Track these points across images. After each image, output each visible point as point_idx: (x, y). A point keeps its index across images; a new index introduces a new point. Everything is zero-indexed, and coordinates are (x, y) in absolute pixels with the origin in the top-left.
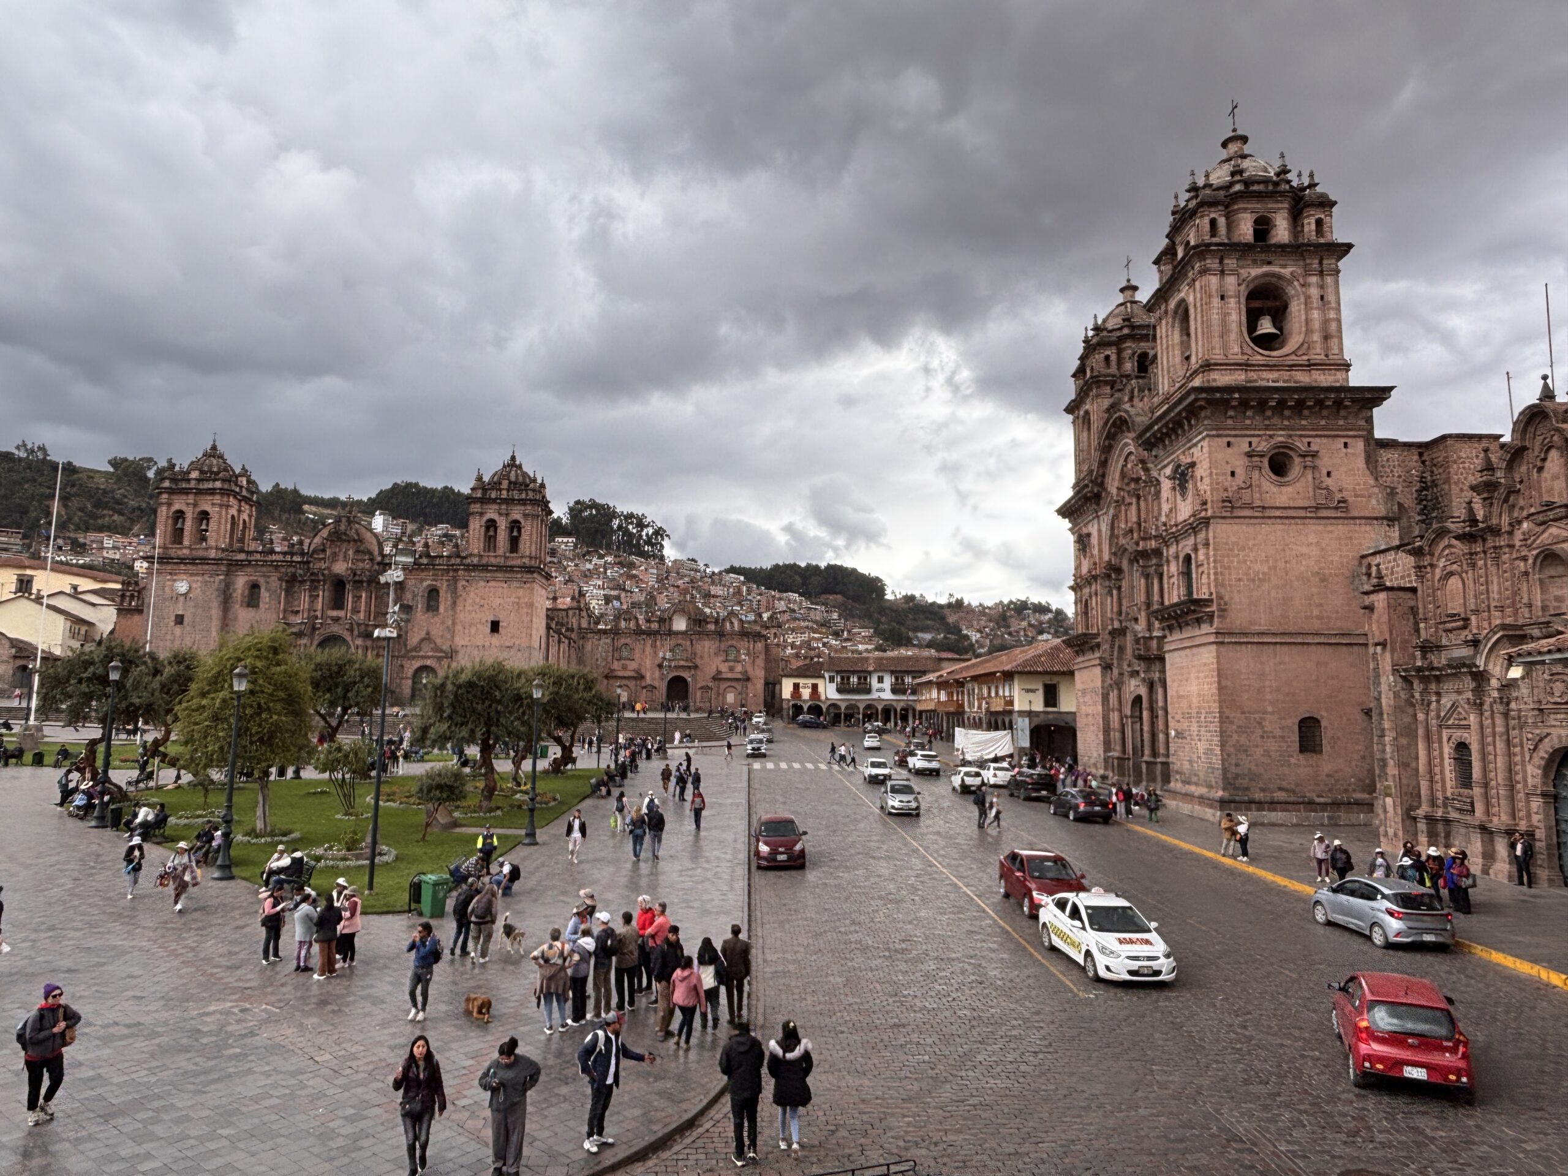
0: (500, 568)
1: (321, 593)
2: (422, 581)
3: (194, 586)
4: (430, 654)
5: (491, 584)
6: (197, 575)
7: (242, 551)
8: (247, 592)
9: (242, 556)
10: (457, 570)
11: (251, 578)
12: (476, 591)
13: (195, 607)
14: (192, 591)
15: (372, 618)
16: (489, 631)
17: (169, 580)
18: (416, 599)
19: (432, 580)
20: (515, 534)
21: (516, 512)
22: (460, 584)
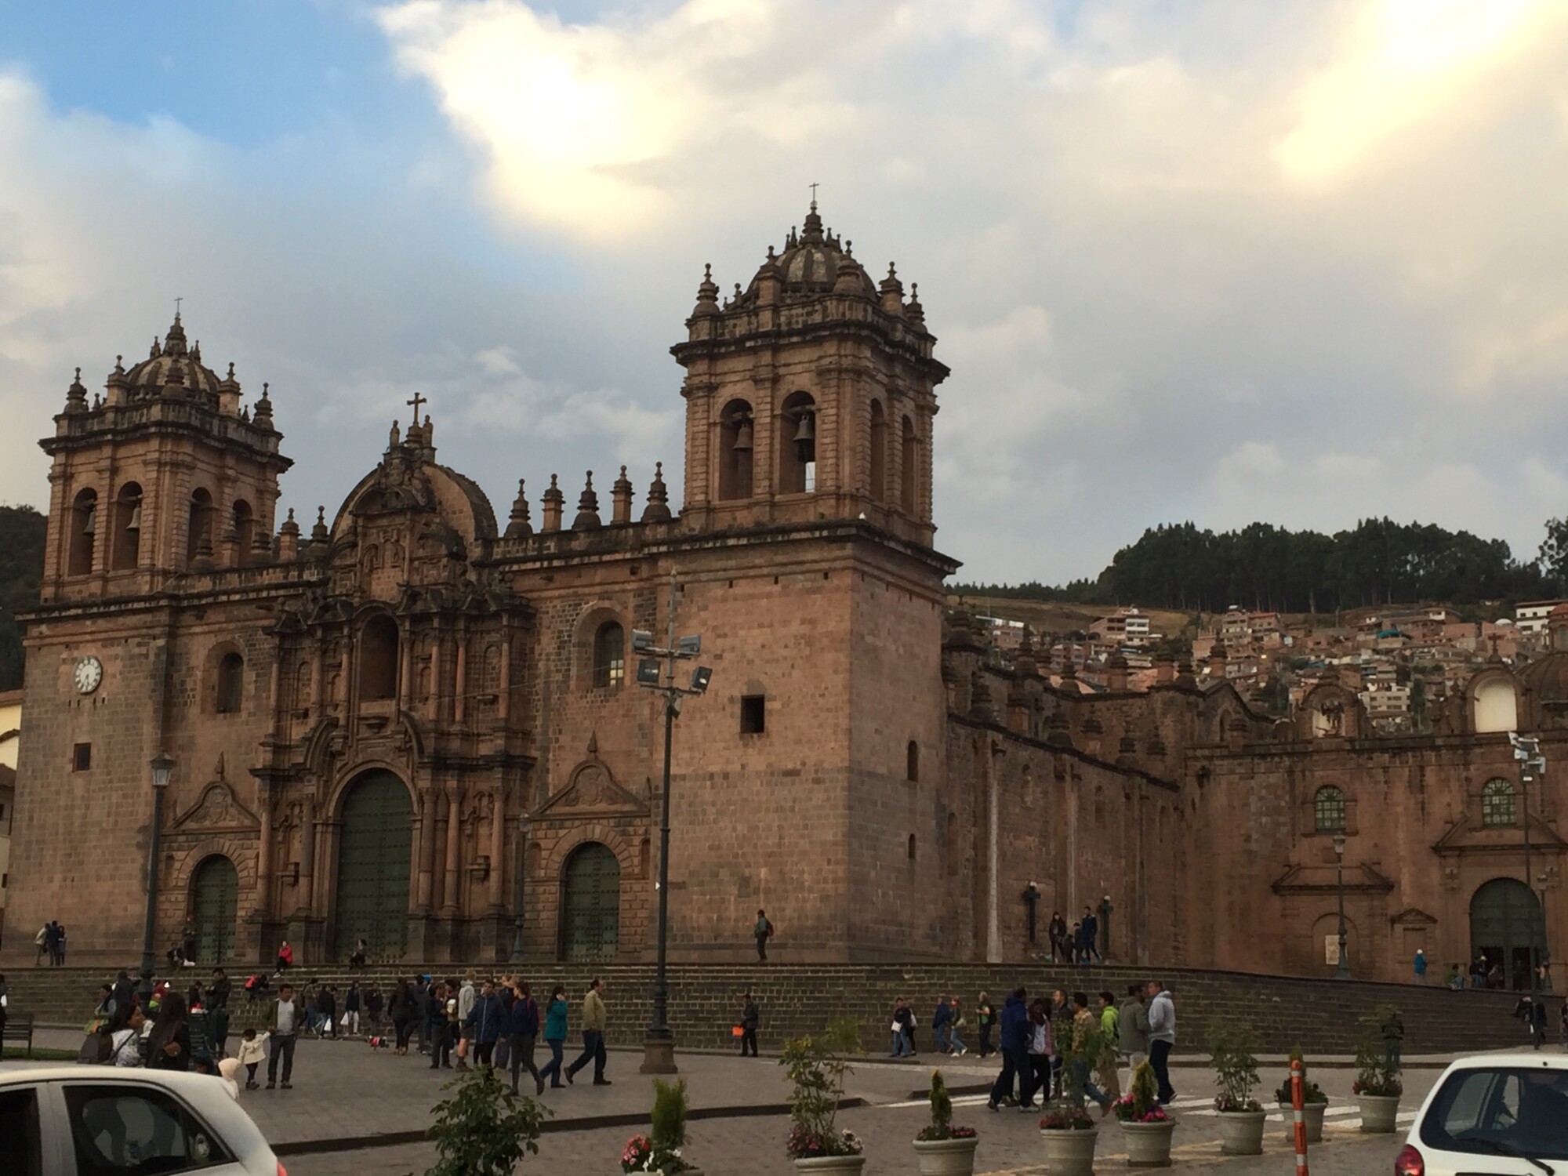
0: (758, 539)
2: (578, 601)
3: (110, 669)
4: (602, 806)
5: (742, 588)
6: (113, 641)
7: (204, 571)
8: (215, 673)
9: (205, 584)
10: (653, 559)
11: (221, 639)
12: (703, 614)
13: (110, 722)
14: (106, 682)
15: (458, 716)
16: (737, 728)
17: (64, 661)
18: (564, 654)
19: (602, 597)
20: (802, 434)
21: (799, 368)
22: (665, 597)
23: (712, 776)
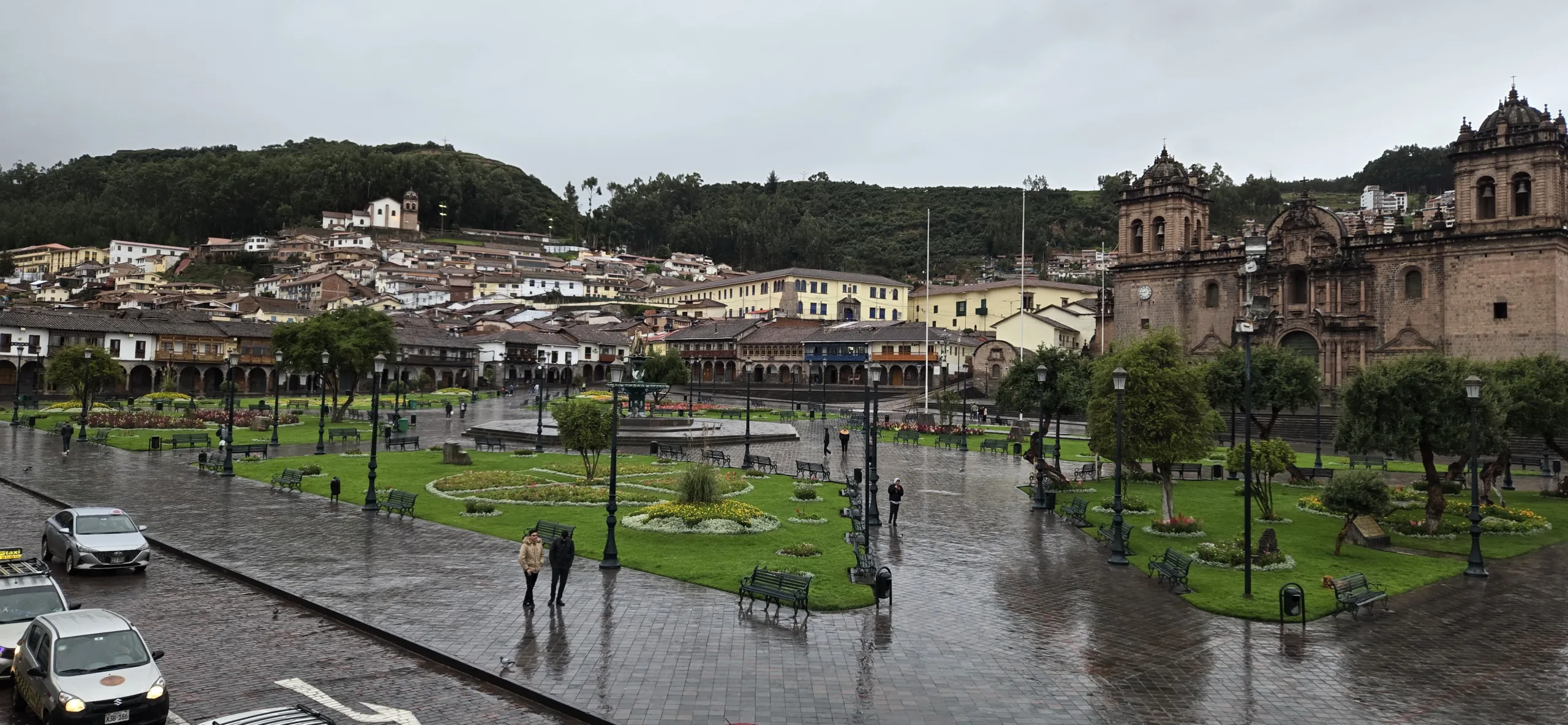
0: (1502, 236)
1: (1280, 287)
2: (1397, 263)
3: (1156, 290)
4: (1414, 347)
5: (1491, 258)
6: (1155, 280)
7: (1197, 251)
8: (1205, 291)
9: (1197, 257)
10: (1441, 246)
11: (1208, 278)
12: (1471, 269)
13: (1157, 311)
14: (1154, 295)
15: (1339, 310)
16: (1492, 316)
17: (1133, 287)
18: (1391, 284)
19: (1410, 261)
20: (1522, 190)
21: (1521, 162)
22: (1448, 262)
23: (1478, 336)
